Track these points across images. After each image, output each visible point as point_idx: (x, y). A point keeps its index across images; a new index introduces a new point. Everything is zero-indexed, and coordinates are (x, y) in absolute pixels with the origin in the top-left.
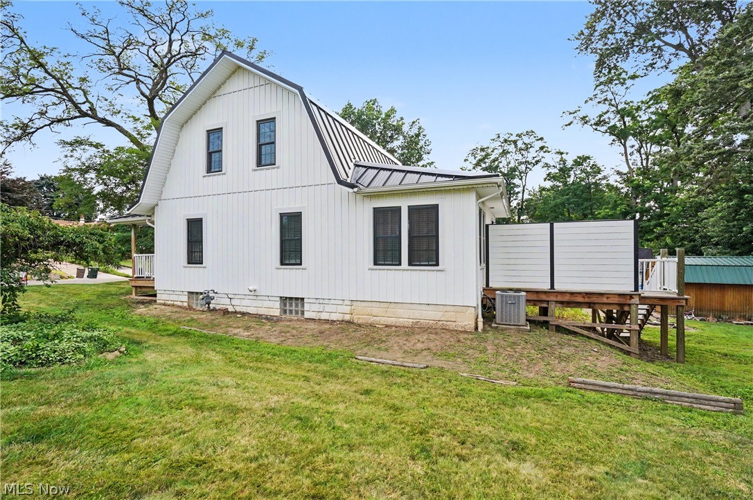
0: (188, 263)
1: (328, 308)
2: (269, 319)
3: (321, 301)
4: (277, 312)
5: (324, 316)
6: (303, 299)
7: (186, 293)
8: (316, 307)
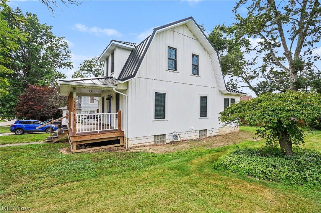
0: (155, 118)
1: (214, 132)
2: (195, 140)
3: (212, 130)
4: (198, 137)
5: (213, 135)
6: (206, 130)
7: (153, 137)
8: (210, 132)
